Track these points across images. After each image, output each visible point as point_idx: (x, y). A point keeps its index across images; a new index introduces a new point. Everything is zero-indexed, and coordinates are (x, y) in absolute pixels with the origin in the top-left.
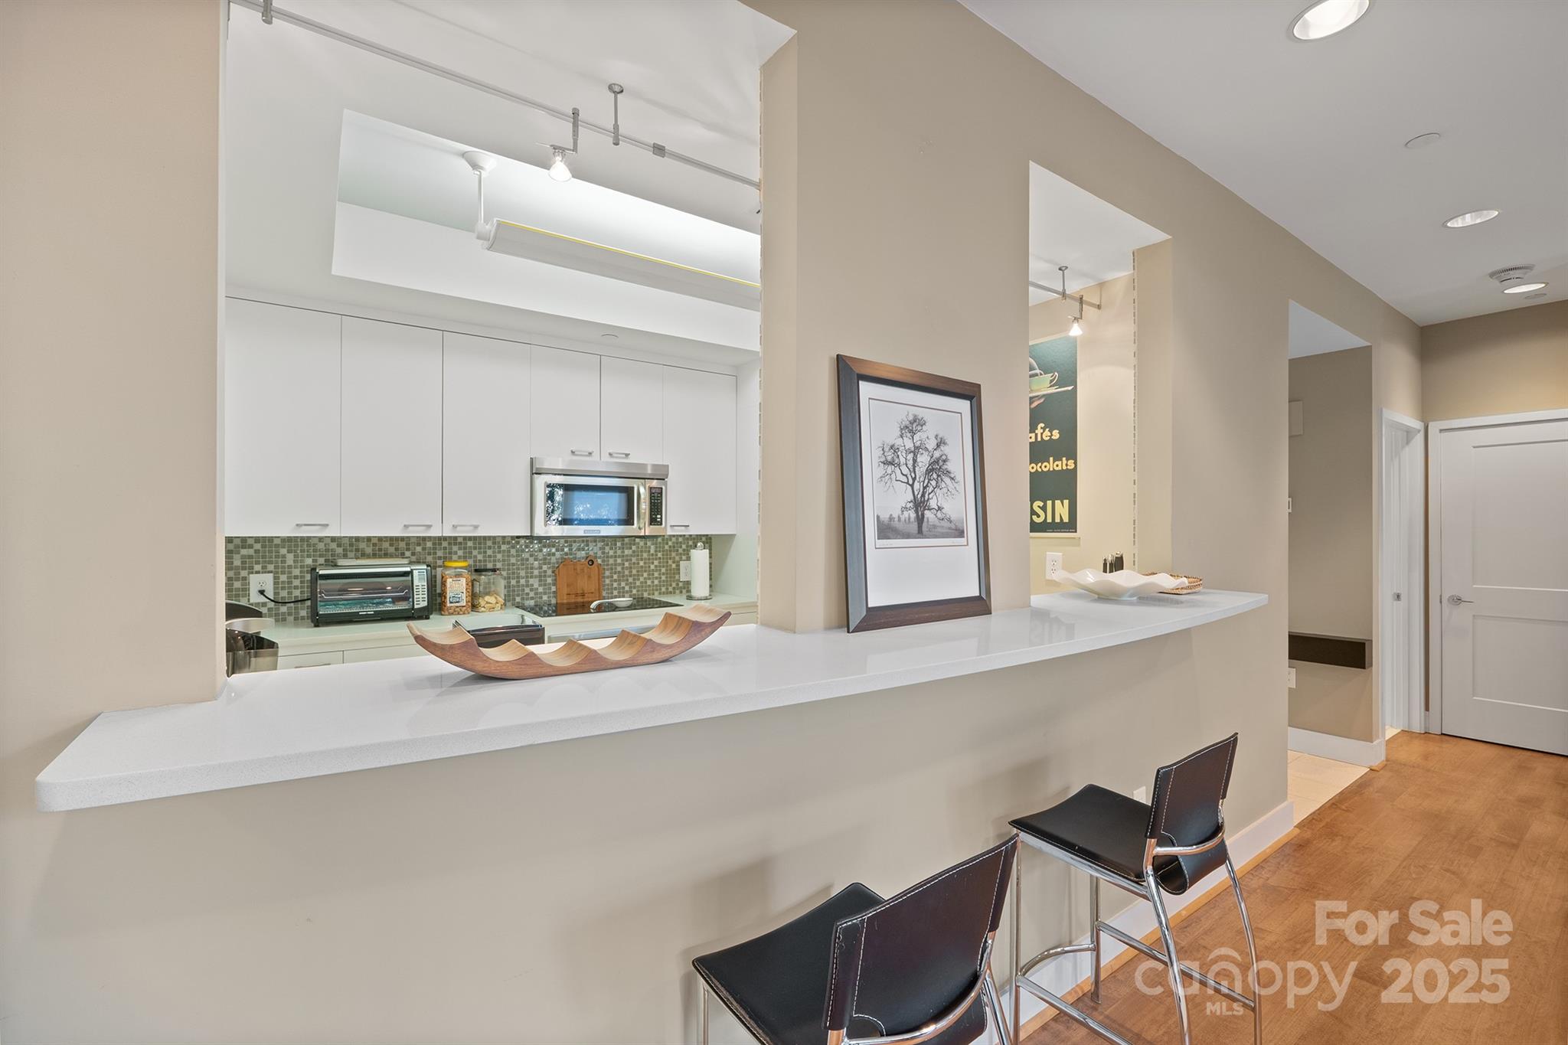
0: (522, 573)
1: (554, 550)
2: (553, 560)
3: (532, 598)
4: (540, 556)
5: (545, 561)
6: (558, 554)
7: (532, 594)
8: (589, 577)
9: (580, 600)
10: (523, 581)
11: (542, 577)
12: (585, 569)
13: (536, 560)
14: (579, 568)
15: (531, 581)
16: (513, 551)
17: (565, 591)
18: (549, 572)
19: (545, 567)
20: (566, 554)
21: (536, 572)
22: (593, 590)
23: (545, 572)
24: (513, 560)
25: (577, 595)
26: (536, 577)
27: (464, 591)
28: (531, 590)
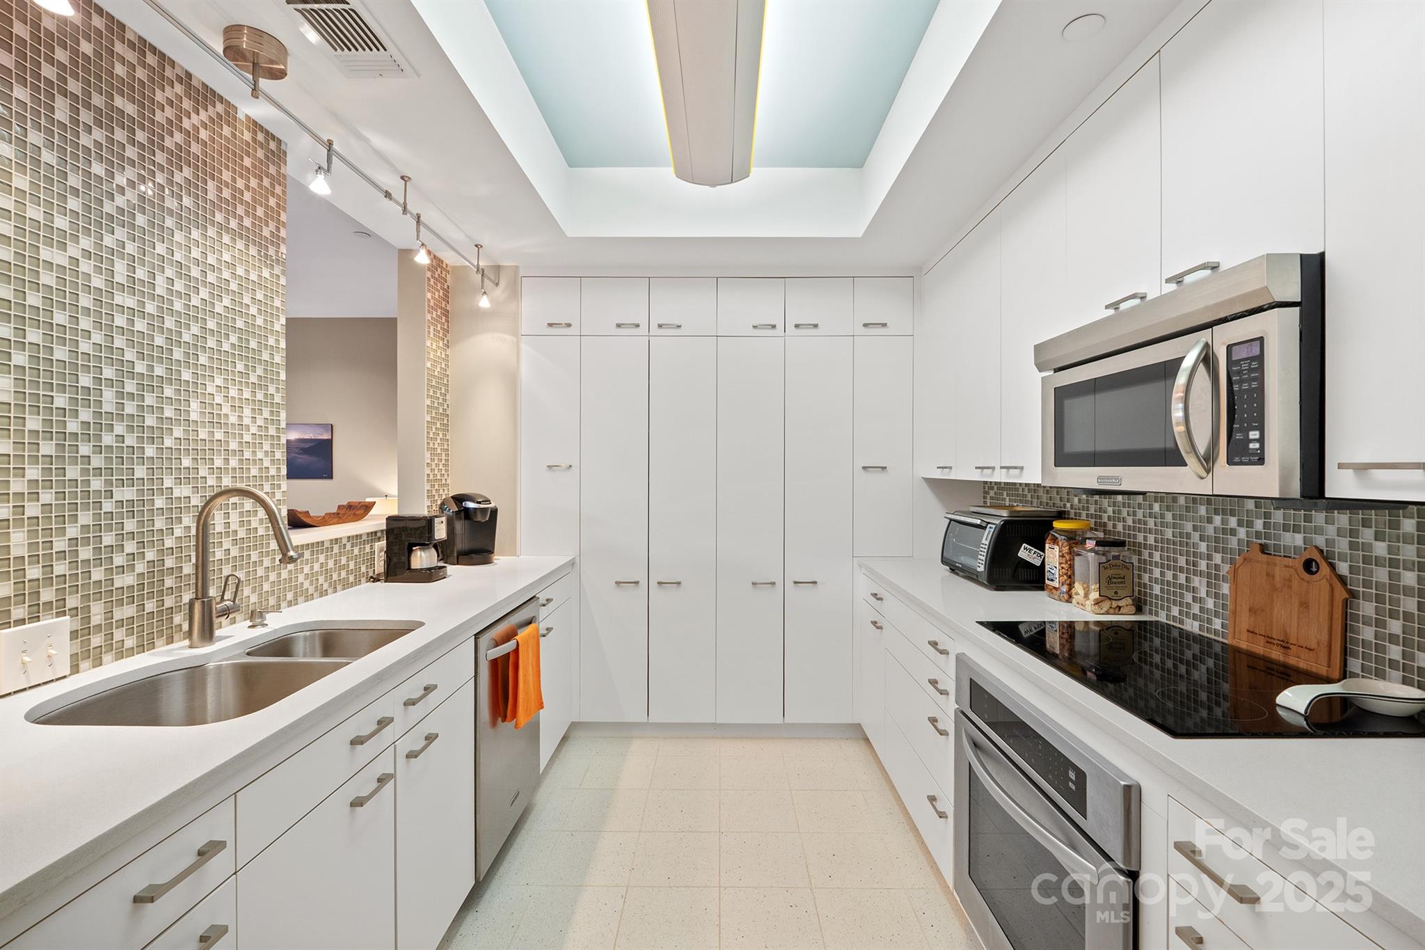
0: (1182, 561)
1: (1233, 522)
2: (1233, 543)
3: (1195, 617)
4: (1210, 530)
5: (1218, 544)
6: (1242, 533)
7: (1196, 609)
8: (1304, 605)
9: (1276, 654)
10: (1182, 578)
11: (1213, 578)
12: (1295, 583)
13: (1202, 539)
14: (1279, 573)
15: (1197, 581)
16: (1169, 517)
17: (1245, 621)
18: (1226, 568)
19: (1217, 558)
20: (1258, 535)
21: (1203, 565)
22: (1313, 645)
23: (1217, 567)
24: (1169, 533)
25: (1269, 640)
26: (1201, 574)
27: (1057, 566)
28: (1194, 599)
